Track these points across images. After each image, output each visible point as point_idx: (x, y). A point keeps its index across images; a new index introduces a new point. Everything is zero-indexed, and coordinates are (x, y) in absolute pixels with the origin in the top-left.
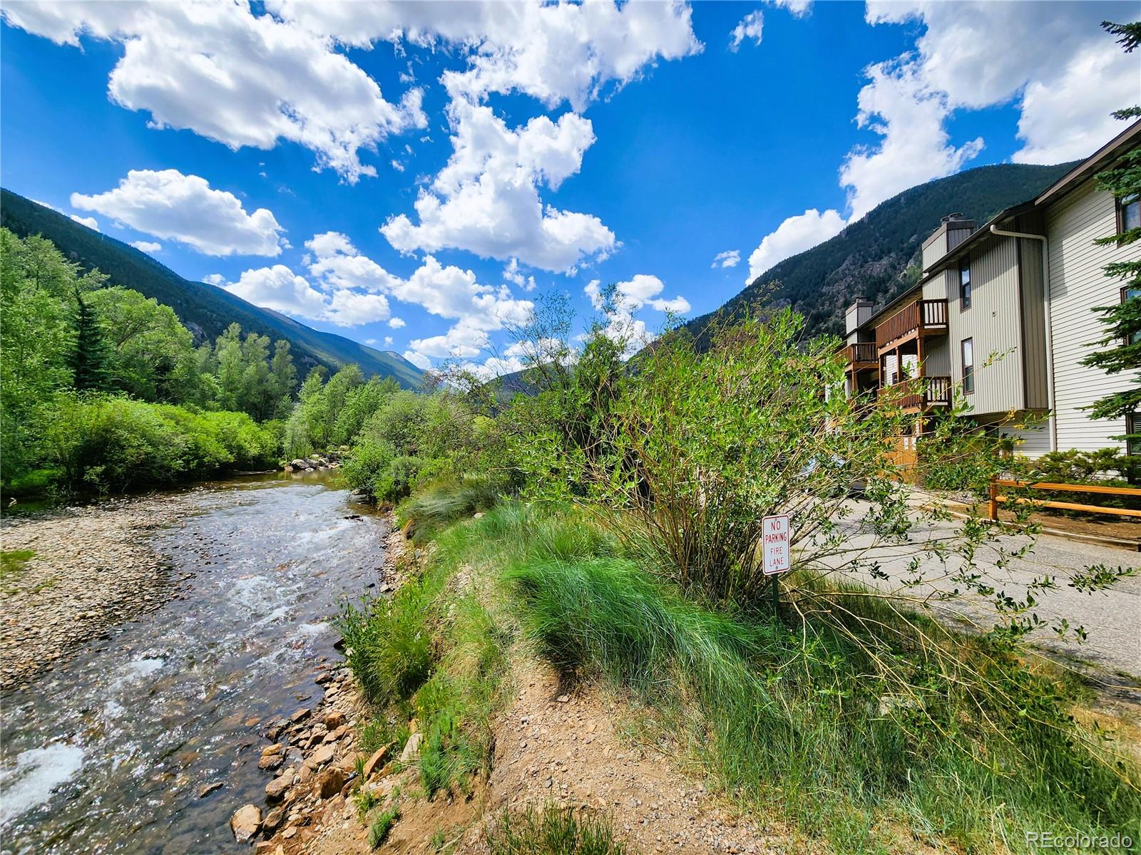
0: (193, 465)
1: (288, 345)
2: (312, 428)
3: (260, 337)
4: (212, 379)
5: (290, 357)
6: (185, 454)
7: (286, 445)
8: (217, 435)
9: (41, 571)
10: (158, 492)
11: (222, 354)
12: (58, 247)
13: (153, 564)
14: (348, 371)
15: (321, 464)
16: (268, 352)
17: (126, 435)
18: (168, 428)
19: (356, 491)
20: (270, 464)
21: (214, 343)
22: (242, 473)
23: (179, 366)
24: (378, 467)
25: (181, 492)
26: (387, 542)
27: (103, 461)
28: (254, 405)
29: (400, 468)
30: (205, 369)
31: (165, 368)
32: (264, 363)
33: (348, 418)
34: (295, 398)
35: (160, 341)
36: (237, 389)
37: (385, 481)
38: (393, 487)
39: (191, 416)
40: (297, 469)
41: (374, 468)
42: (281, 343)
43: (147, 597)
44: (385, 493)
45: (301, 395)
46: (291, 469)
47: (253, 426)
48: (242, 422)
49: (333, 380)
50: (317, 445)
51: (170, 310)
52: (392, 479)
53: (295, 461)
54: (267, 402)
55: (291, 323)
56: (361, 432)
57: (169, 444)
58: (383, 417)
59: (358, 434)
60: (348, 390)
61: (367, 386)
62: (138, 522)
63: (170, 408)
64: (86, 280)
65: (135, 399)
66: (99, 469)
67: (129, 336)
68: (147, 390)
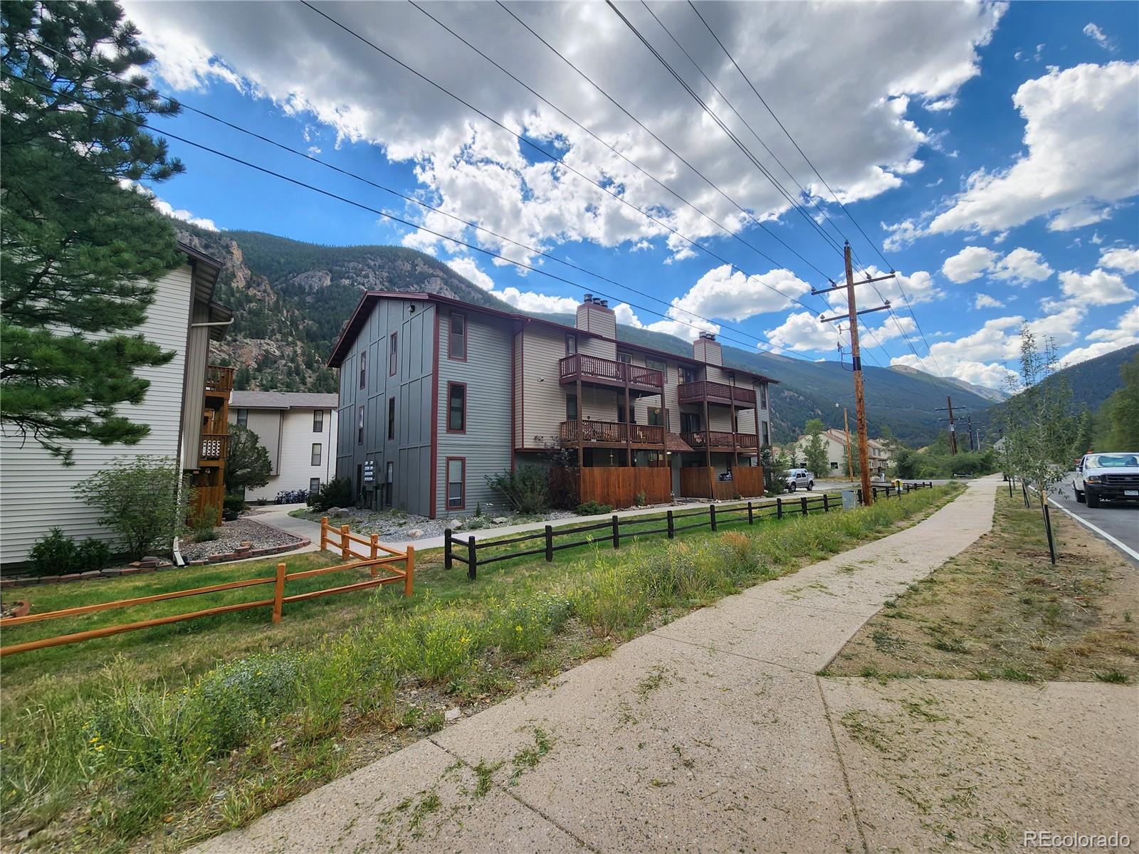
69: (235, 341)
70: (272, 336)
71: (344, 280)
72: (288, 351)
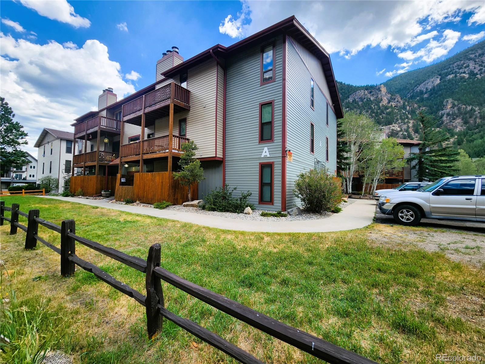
70: (396, 122)
71: (449, 76)
72: (405, 127)
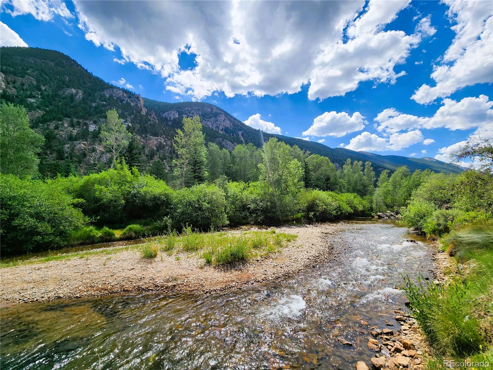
0: (339, 213)
1: (370, 163)
2: (385, 198)
3: (358, 162)
4: (343, 181)
5: (372, 168)
6: (336, 209)
7: (374, 206)
8: (346, 202)
9: (299, 242)
10: (329, 222)
11: (345, 171)
12: (299, 147)
13: (327, 246)
14: (401, 170)
15: (392, 215)
16: (362, 168)
17: (319, 202)
18: (330, 200)
19: (412, 229)
20: (368, 214)
21: (342, 168)
22: (357, 218)
23: (332, 178)
24: (424, 216)
25: (336, 223)
26: (436, 257)
27: (314, 211)
28: (359, 190)
29: (440, 216)
30: (340, 178)
31: (328, 179)
32: (361, 172)
33: (404, 193)
34: (376, 186)
35: (326, 170)
36: (352, 184)
37: (430, 224)
38: (437, 227)
39: (337, 195)
40: (380, 217)
41: (422, 216)
42: (367, 163)
43: (325, 257)
44: (431, 230)
45: (379, 184)
46: (377, 217)
47: (359, 198)
48: (355, 197)
49: (393, 175)
50: (389, 207)
51: (327, 158)
52: (435, 222)
53: (379, 214)
54: (364, 188)
55: (371, 155)
56: (412, 198)
57: (331, 205)
58: (424, 189)
59: (410, 199)
60: (402, 179)
61: (413, 176)
62: (323, 231)
63: (330, 193)
64: (306, 155)
65: (320, 190)
66: (313, 213)
67: (318, 169)
68: (323, 187)
69: (146, 137)
